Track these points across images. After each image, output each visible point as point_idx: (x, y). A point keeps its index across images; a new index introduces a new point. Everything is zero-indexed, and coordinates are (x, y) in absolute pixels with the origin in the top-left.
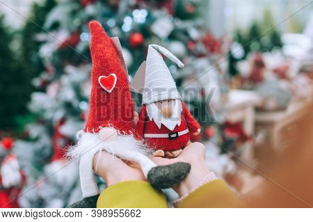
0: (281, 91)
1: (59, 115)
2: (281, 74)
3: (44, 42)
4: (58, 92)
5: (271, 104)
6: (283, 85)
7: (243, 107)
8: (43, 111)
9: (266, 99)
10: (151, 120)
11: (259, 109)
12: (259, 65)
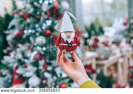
0: (106, 51)
1: (15, 65)
2: (106, 44)
3: (8, 34)
4: (15, 55)
5: (102, 57)
6: (107, 49)
7: (91, 58)
8: (9, 63)
9: (100, 55)
10: (62, 38)
11: (98, 59)
12: (96, 41)
